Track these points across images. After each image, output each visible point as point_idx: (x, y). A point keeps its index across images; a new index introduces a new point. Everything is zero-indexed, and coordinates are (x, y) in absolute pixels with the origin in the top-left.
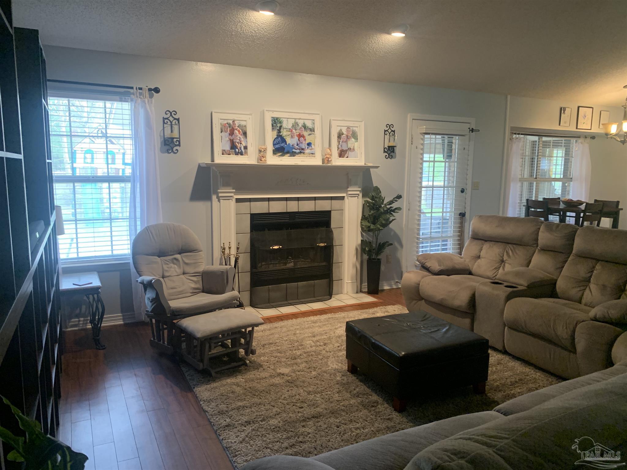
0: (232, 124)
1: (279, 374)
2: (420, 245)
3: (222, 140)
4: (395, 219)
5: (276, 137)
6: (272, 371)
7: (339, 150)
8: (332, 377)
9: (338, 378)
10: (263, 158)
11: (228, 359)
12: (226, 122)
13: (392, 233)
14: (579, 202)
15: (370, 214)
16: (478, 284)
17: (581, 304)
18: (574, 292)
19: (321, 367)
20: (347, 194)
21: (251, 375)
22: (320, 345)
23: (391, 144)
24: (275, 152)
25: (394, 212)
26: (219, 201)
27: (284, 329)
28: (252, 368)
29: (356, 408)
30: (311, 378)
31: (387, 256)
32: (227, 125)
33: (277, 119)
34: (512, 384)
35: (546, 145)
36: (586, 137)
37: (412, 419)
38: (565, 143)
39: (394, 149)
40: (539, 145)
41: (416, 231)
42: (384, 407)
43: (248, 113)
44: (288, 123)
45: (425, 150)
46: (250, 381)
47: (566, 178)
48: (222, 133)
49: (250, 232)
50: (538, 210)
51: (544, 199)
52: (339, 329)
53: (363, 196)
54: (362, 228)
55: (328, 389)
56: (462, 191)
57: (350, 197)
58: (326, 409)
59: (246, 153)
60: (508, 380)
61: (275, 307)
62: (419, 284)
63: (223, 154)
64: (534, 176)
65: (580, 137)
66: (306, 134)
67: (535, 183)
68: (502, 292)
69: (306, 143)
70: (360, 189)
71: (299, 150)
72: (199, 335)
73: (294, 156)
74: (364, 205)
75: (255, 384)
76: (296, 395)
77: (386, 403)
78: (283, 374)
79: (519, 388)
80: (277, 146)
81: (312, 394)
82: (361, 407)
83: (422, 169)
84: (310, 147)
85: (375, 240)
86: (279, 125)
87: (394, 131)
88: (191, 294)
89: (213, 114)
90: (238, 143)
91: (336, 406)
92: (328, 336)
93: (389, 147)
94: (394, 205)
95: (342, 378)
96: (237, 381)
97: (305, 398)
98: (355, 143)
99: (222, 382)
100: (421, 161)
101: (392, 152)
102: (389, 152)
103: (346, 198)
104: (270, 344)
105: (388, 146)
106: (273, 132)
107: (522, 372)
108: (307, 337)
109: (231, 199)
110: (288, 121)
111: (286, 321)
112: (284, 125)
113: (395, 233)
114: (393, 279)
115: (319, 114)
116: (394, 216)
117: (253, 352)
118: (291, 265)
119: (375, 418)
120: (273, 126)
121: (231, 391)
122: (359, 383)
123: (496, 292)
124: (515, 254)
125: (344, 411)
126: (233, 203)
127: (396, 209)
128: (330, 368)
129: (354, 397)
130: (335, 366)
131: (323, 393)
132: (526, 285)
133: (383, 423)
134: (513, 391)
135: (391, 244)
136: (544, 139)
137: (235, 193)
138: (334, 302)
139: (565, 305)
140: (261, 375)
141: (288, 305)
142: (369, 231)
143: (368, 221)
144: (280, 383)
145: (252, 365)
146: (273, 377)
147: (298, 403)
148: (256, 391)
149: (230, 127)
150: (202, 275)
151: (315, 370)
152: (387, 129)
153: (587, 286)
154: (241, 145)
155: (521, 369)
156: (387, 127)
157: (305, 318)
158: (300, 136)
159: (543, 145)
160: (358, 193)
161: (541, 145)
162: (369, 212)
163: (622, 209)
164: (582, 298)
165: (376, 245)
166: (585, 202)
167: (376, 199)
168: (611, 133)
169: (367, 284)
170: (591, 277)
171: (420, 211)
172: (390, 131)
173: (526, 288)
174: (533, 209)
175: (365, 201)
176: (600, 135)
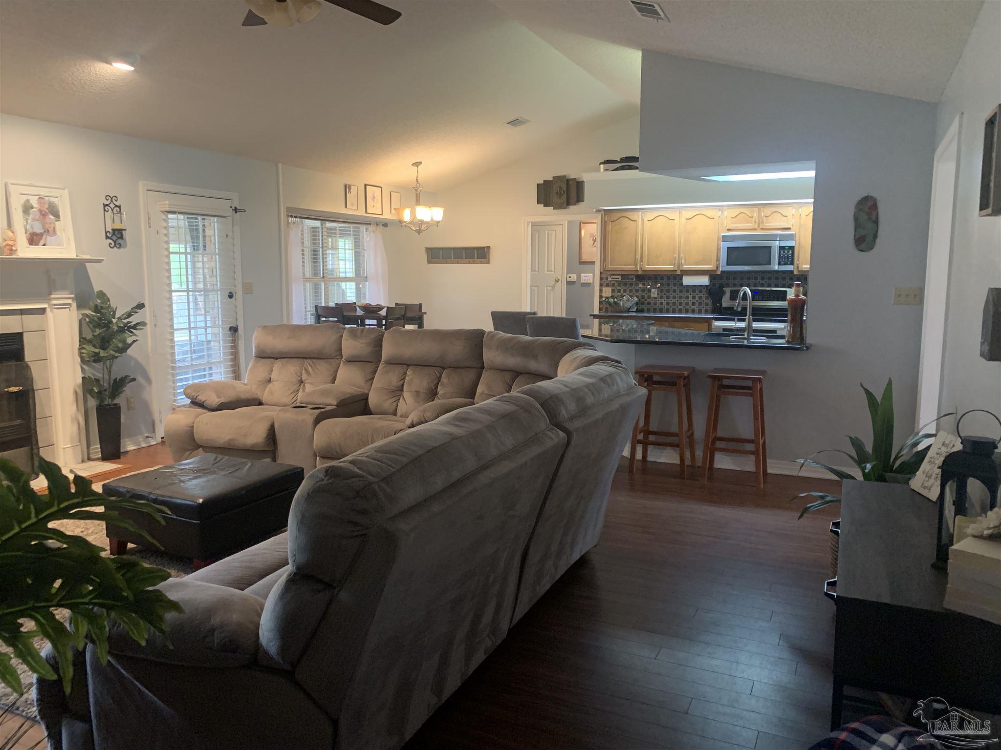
2: (178, 378)
4: (137, 340)
7: (28, 233)
13: (133, 363)
14: (379, 306)
15: (96, 334)
16: (277, 412)
17: (396, 415)
18: (388, 405)
20: (50, 305)
23: (118, 226)
25: (136, 329)
31: (127, 398)
35: (331, 233)
36: (377, 225)
38: (353, 231)
39: (122, 234)
40: (322, 232)
41: (169, 357)
45: (171, 237)
47: (360, 277)
50: (331, 319)
51: (337, 304)
53: (79, 307)
54: (83, 360)
56: (231, 296)
57: (55, 308)
64: (320, 274)
65: (370, 224)
67: (323, 284)
68: (308, 416)
70: (73, 296)
74: (80, 322)
83: (168, 263)
85: (106, 376)
87: (119, 207)
93: (114, 230)
94: (134, 320)
98: (57, 223)
100: (167, 253)
101: (119, 238)
102: (115, 238)
103: (48, 310)
105: (112, 229)
113: (136, 360)
114: (142, 434)
116: (136, 335)
123: (301, 417)
124: (316, 371)
127: (138, 324)
132: (335, 403)
135: (134, 380)
136: (329, 224)
139: (379, 419)
142: (95, 361)
143: (94, 346)
152: (107, 203)
153: (400, 396)
156: (107, 200)
159: (327, 233)
160: (70, 301)
161: (325, 233)
162: (93, 332)
163: (425, 313)
164: (396, 410)
165: (109, 383)
166: (385, 307)
167: (102, 310)
168: (405, 220)
169: (99, 446)
170: (403, 385)
171: (172, 326)
172: (112, 206)
173: (336, 407)
174: (325, 317)
175: (82, 314)
176: (393, 222)
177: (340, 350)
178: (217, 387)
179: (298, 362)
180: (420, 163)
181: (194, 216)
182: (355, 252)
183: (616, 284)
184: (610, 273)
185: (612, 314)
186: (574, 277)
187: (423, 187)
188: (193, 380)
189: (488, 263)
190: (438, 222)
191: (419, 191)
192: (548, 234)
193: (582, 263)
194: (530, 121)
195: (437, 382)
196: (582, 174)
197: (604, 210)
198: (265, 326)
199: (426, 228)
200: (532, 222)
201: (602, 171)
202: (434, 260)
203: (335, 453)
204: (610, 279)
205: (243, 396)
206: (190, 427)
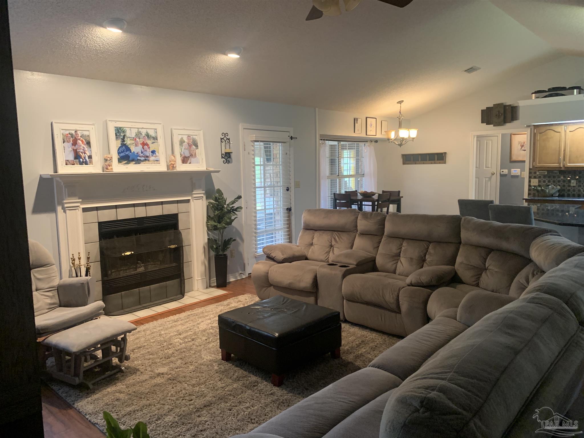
0: (74, 134)
1: (159, 375)
2: (258, 239)
3: (65, 151)
4: (237, 217)
5: (120, 145)
6: (151, 373)
7: (182, 157)
8: (210, 368)
9: (215, 368)
10: (110, 166)
11: (99, 369)
12: (67, 132)
13: (234, 230)
14: (372, 193)
15: (216, 214)
16: (318, 267)
17: (395, 274)
18: (390, 265)
19: (196, 361)
20: (192, 197)
21: (130, 380)
22: (188, 341)
23: (228, 151)
24: (120, 160)
25: (237, 211)
26: (65, 212)
27: (148, 332)
28: (129, 373)
29: (241, 390)
30: (190, 373)
31: (231, 251)
32: (69, 135)
33: (120, 129)
34: (358, 346)
35: (344, 148)
36: (371, 141)
37: (291, 390)
39: (230, 155)
40: (338, 148)
41: (254, 226)
42: (264, 385)
43: (91, 123)
44: (131, 133)
45: (256, 155)
46: (131, 386)
47: (359, 174)
48: (65, 143)
49: (98, 241)
50: (342, 201)
51: (346, 192)
52: (202, 324)
53: (207, 198)
54: (208, 227)
55: (209, 379)
56: (288, 190)
57: (195, 200)
58: (214, 397)
59: (91, 162)
60: (353, 343)
61: (130, 312)
62: (268, 273)
63: (66, 164)
64: (336, 173)
65: (367, 141)
66: (149, 142)
67: (338, 180)
68: (339, 272)
69: (150, 151)
70: (204, 192)
71: (144, 157)
72: (74, 349)
73: (139, 163)
74: (207, 206)
75: (137, 388)
76: (181, 390)
77: (264, 381)
78: (162, 374)
79: (364, 348)
80: (122, 155)
81: (196, 386)
82: (244, 388)
83: (254, 171)
84: (154, 155)
85: (220, 238)
86: (122, 134)
87: (229, 139)
88: (47, 310)
89: (54, 124)
90: (82, 153)
91: (222, 392)
92: (193, 331)
93: (226, 153)
94: (236, 205)
95: (219, 367)
96: (118, 388)
97: (191, 391)
98: (196, 150)
99: (102, 392)
100: (253, 165)
101: (229, 157)
102: (226, 158)
103: (191, 200)
104: (139, 348)
106: (117, 141)
107: (362, 335)
108: (174, 336)
109: (77, 209)
110: (131, 130)
111: (147, 324)
112: (128, 134)
113: (236, 229)
114: (238, 272)
115: (161, 124)
116: (237, 215)
117: (127, 358)
118: (141, 269)
119: (260, 396)
120: (116, 135)
121: (116, 399)
122: (236, 368)
123: (333, 272)
124: (341, 239)
125: (231, 395)
126: (80, 212)
127: (237, 208)
128: (205, 360)
129: (235, 381)
130: (209, 358)
131: (207, 384)
132: (355, 263)
133: (267, 399)
134: (360, 351)
135: (235, 240)
136: (342, 143)
137: (82, 203)
138: (187, 300)
139: (386, 276)
140: (140, 378)
141: (143, 308)
142: (215, 229)
143: (215, 221)
144: (163, 382)
145: (127, 371)
146: (154, 378)
147: (187, 397)
148: (142, 393)
149: (72, 137)
150: (57, 289)
151: (192, 364)
152: (222, 137)
153: (398, 260)
154: (85, 154)
155: (360, 332)
156: (223, 135)
157: (165, 318)
158: (144, 144)
160: (202, 195)
161: (340, 149)
162: (214, 212)
163: (402, 197)
164: (395, 269)
165: (222, 241)
166: (377, 193)
167: (219, 200)
168: (391, 138)
169: (215, 279)
170: (400, 252)
171: (255, 208)
172: (225, 139)
173: (355, 266)
174: (339, 200)
175: (208, 202)
176: (383, 140)
177: (356, 226)
178: (281, 248)
179: (329, 233)
180: (403, 101)
181: (268, 143)
182: (356, 159)
183: (542, 176)
184: (538, 169)
185: (539, 198)
186: (506, 171)
187: (404, 117)
188: (266, 244)
189: (445, 163)
190: (413, 138)
191: (401, 119)
192: (487, 142)
193: (512, 162)
194: (479, 68)
195: (425, 252)
196: (519, 102)
197: (534, 125)
198: (309, 210)
199: (405, 143)
200: (477, 136)
201: (533, 98)
202: (407, 162)
203: (356, 299)
204: (538, 173)
205: (297, 254)
206: (266, 273)
